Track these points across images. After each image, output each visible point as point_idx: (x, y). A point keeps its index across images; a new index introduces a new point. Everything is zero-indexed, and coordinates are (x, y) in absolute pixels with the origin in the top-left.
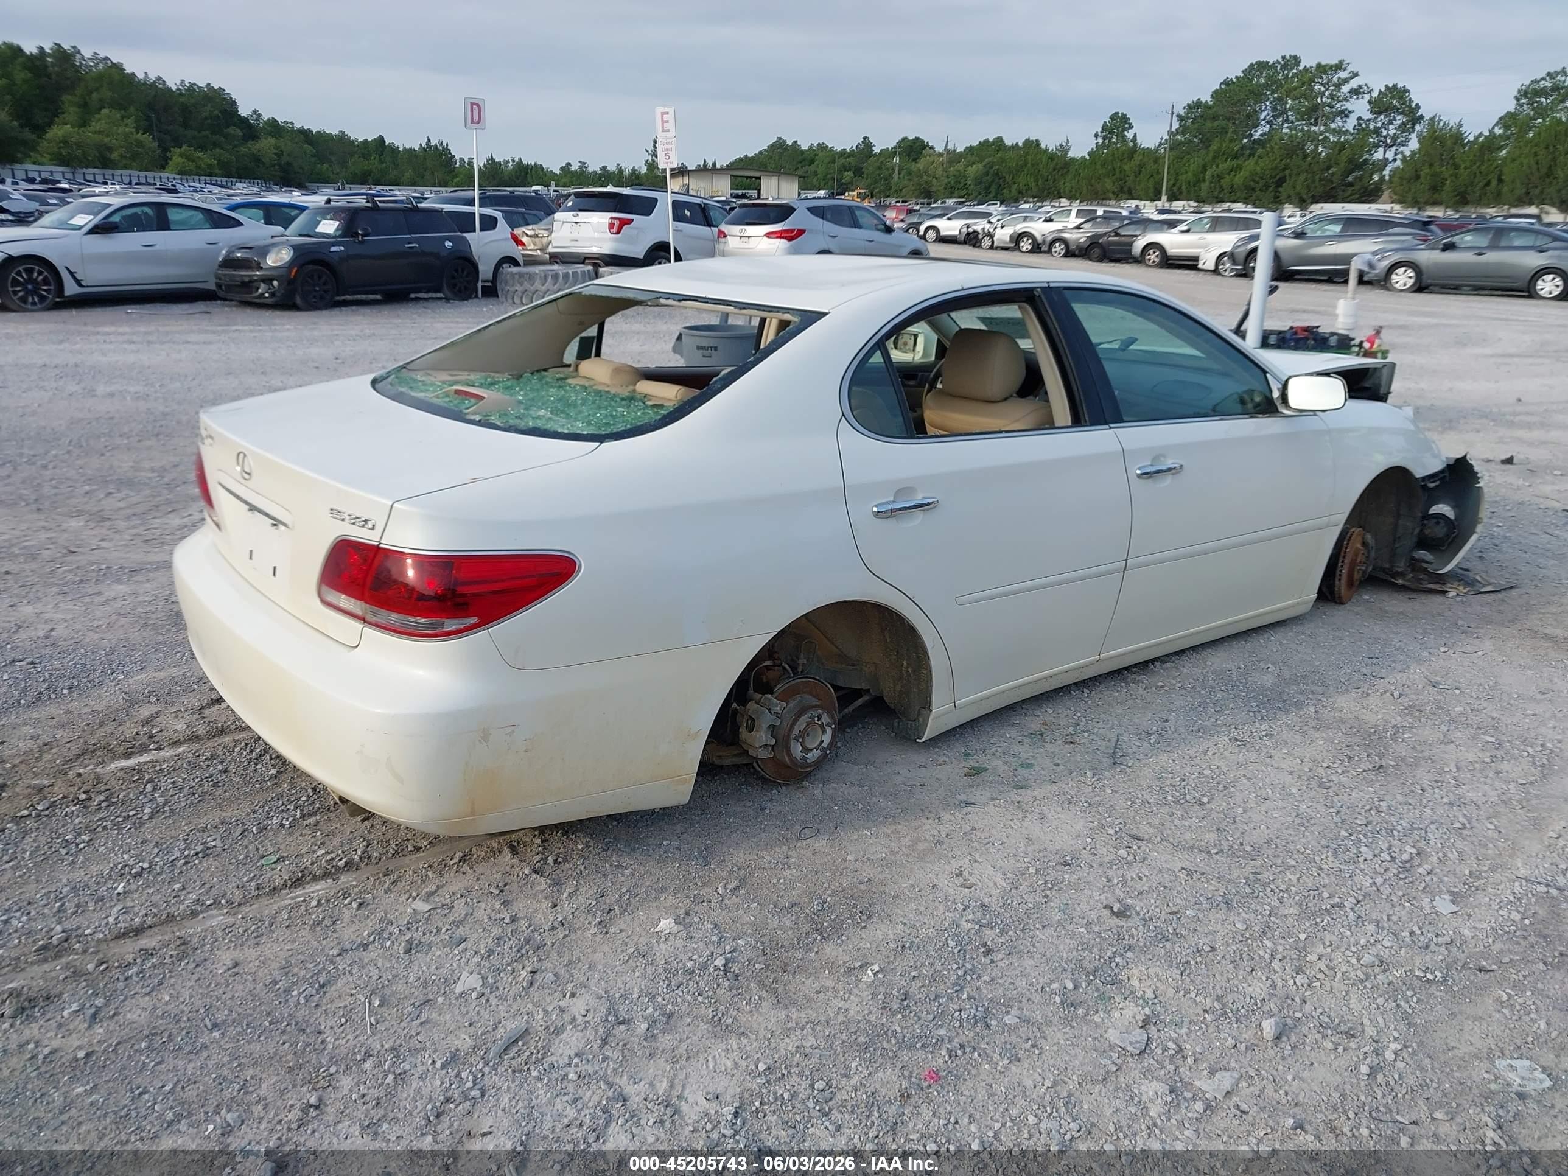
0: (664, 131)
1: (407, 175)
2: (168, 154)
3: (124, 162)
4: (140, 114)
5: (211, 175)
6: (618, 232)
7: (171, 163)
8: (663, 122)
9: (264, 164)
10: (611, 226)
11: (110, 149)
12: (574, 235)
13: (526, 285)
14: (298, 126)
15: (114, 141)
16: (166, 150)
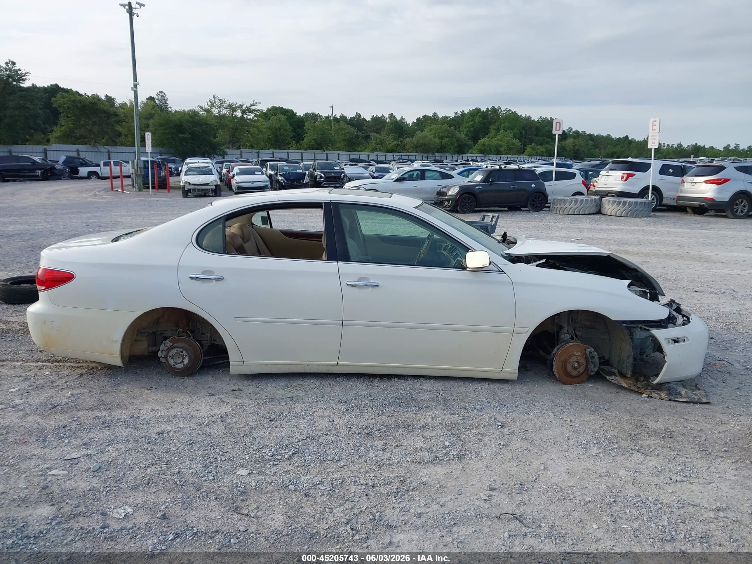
0: (653, 130)
1: (634, 153)
2: (526, 148)
3: (506, 151)
4: (518, 131)
5: (542, 156)
6: (626, 180)
7: (526, 151)
8: (653, 125)
9: (566, 150)
10: (623, 177)
11: (501, 146)
12: (606, 182)
13: (562, 205)
14: (588, 133)
15: (503, 143)
16: (525, 145)
